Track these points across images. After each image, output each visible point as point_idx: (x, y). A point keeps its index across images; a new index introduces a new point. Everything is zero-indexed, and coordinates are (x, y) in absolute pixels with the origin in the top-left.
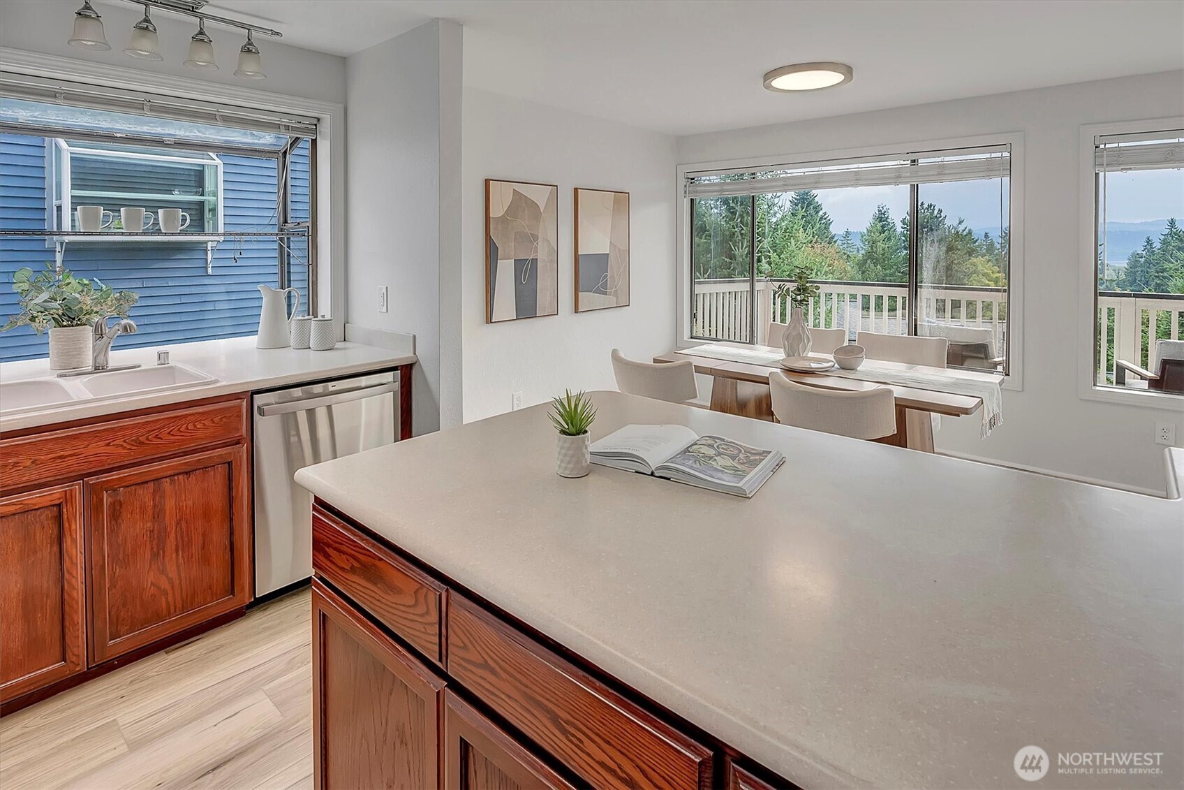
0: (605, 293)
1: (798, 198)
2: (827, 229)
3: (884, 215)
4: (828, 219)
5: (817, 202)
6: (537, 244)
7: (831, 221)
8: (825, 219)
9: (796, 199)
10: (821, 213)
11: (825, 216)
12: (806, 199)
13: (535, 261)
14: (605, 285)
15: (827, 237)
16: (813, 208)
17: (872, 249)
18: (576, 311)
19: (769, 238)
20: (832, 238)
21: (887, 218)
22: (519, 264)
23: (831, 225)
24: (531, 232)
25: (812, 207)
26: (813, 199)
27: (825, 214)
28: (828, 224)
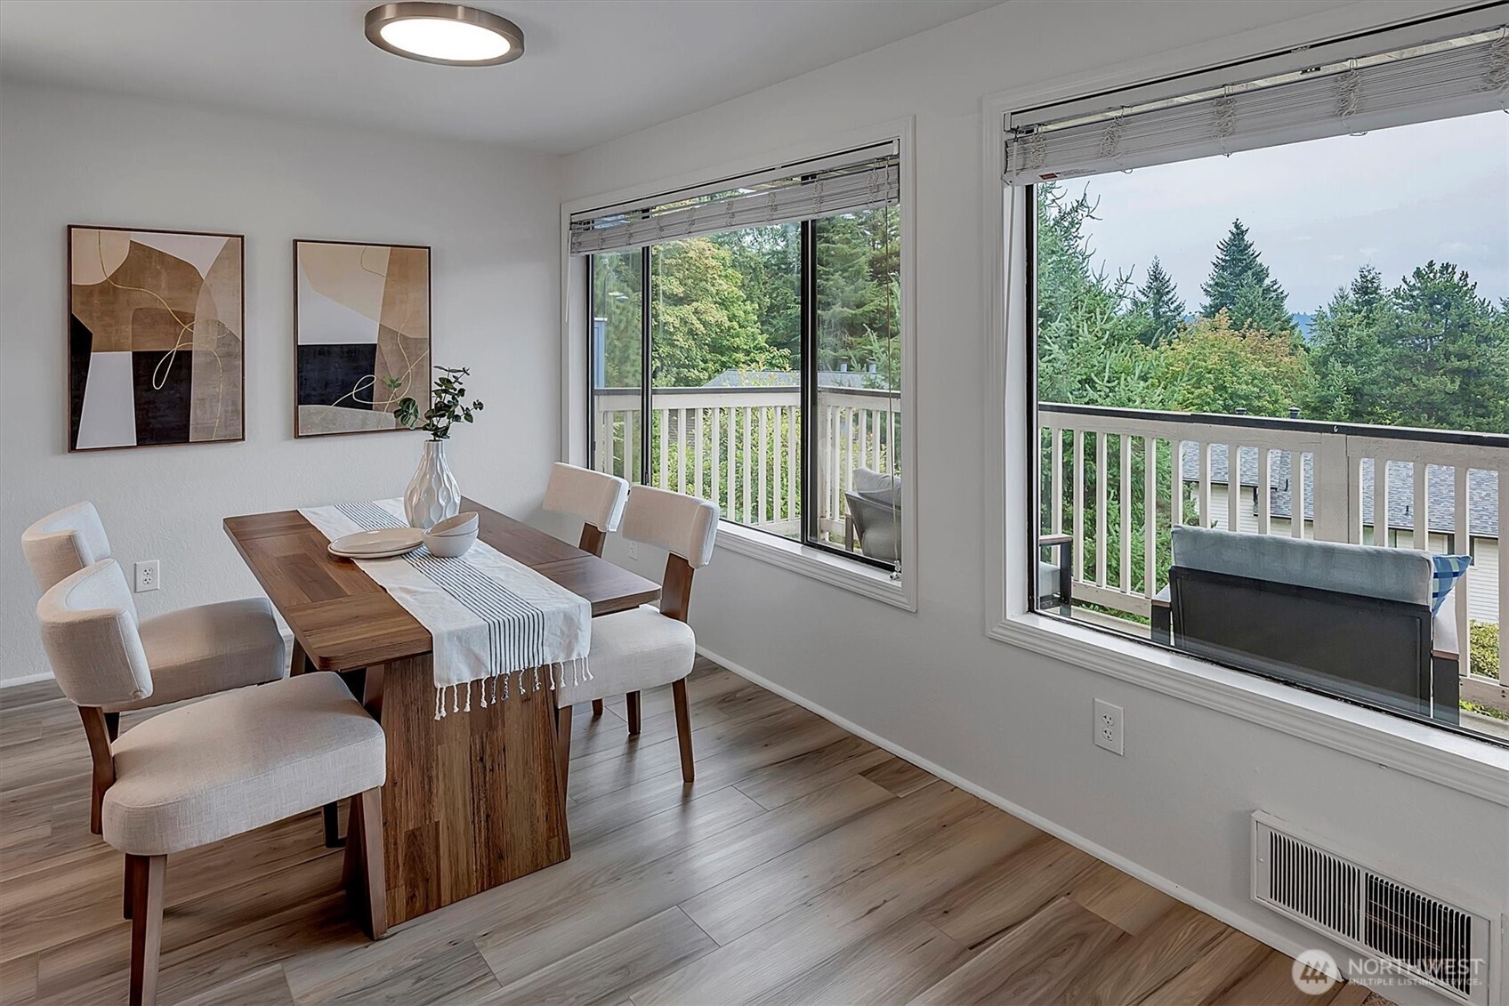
0: (369, 407)
1: (1227, 258)
2: (1278, 307)
3: (1372, 283)
4: (1280, 291)
5: (1261, 265)
6: (192, 327)
7: (1285, 294)
8: (1276, 291)
9: (1223, 261)
10: (1267, 282)
11: (1275, 287)
12: (1240, 260)
13: (184, 358)
14: (369, 394)
15: (1277, 320)
16: (1253, 275)
17: (1338, 339)
18: (297, 436)
19: (1057, 322)
20: (1288, 321)
21: (1377, 288)
22: (144, 364)
23: (1285, 302)
24: (173, 309)
25: (1250, 272)
26: (1254, 260)
27: (1275, 283)
28: (1281, 298)
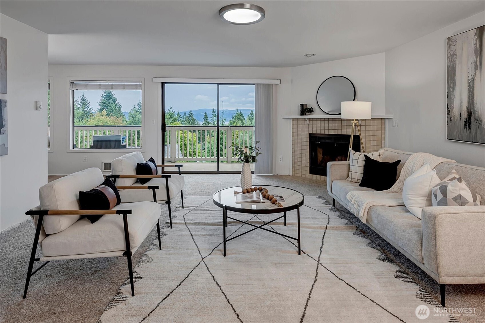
1: (106, 95)
2: (120, 110)
4: (120, 105)
5: (115, 97)
7: (121, 106)
8: (119, 105)
9: (104, 95)
10: (117, 102)
11: (119, 104)
12: (109, 96)
15: (119, 113)
16: (113, 100)
17: (134, 118)
20: (122, 114)
23: (121, 108)
25: (112, 99)
26: (113, 96)
27: (119, 103)
28: (120, 107)
